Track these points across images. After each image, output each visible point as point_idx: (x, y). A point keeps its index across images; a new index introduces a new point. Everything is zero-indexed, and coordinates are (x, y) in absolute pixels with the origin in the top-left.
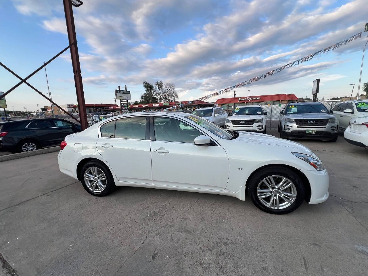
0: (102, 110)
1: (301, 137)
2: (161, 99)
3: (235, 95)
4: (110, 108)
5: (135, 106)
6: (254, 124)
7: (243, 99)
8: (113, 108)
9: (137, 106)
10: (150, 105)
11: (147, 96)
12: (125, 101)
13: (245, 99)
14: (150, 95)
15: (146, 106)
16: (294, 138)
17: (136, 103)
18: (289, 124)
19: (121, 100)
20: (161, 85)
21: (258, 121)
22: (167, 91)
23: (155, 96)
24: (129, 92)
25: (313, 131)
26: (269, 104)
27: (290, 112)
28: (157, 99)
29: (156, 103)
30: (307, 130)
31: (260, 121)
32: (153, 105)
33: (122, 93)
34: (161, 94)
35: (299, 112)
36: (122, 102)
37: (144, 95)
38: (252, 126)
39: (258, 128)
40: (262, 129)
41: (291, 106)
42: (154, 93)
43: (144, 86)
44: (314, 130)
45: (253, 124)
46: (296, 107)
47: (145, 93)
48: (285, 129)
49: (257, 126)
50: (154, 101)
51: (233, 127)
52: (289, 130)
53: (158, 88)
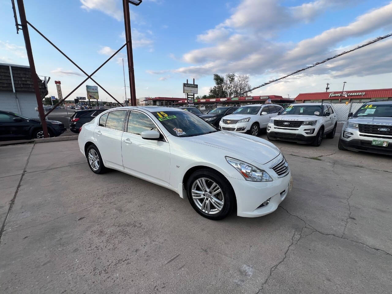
0: (172, 103)
1: (366, 149)
2: (231, 94)
3: (327, 89)
4: (179, 102)
5: (202, 101)
6: (301, 126)
7: (337, 95)
8: (181, 101)
9: (204, 100)
10: (218, 99)
11: (217, 89)
12: (192, 95)
13: (339, 95)
14: (220, 88)
15: (214, 100)
16: (355, 149)
17: (205, 97)
18: (350, 130)
19: (188, 94)
20: (233, 77)
21: (308, 123)
22: (239, 84)
23: (225, 89)
24: (197, 85)
25: (384, 142)
26: (347, 103)
27: (361, 114)
28: (227, 93)
29: (225, 97)
30: (374, 141)
31: (311, 123)
32: (221, 100)
33: (190, 87)
34: (232, 88)
35: (376, 115)
36: (189, 96)
37: (214, 88)
38: (298, 130)
39: (305, 132)
40: (313, 133)
41: (367, 106)
42: (225, 86)
43: (215, 79)
44: (386, 142)
45: (299, 126)
46: (375, 107)
47: (215, 87)
48: (343, 137)
49: (305, 130)
50: (223, 96)
51: (275, 128)
52: (347, 138)
53: (230, 81)
